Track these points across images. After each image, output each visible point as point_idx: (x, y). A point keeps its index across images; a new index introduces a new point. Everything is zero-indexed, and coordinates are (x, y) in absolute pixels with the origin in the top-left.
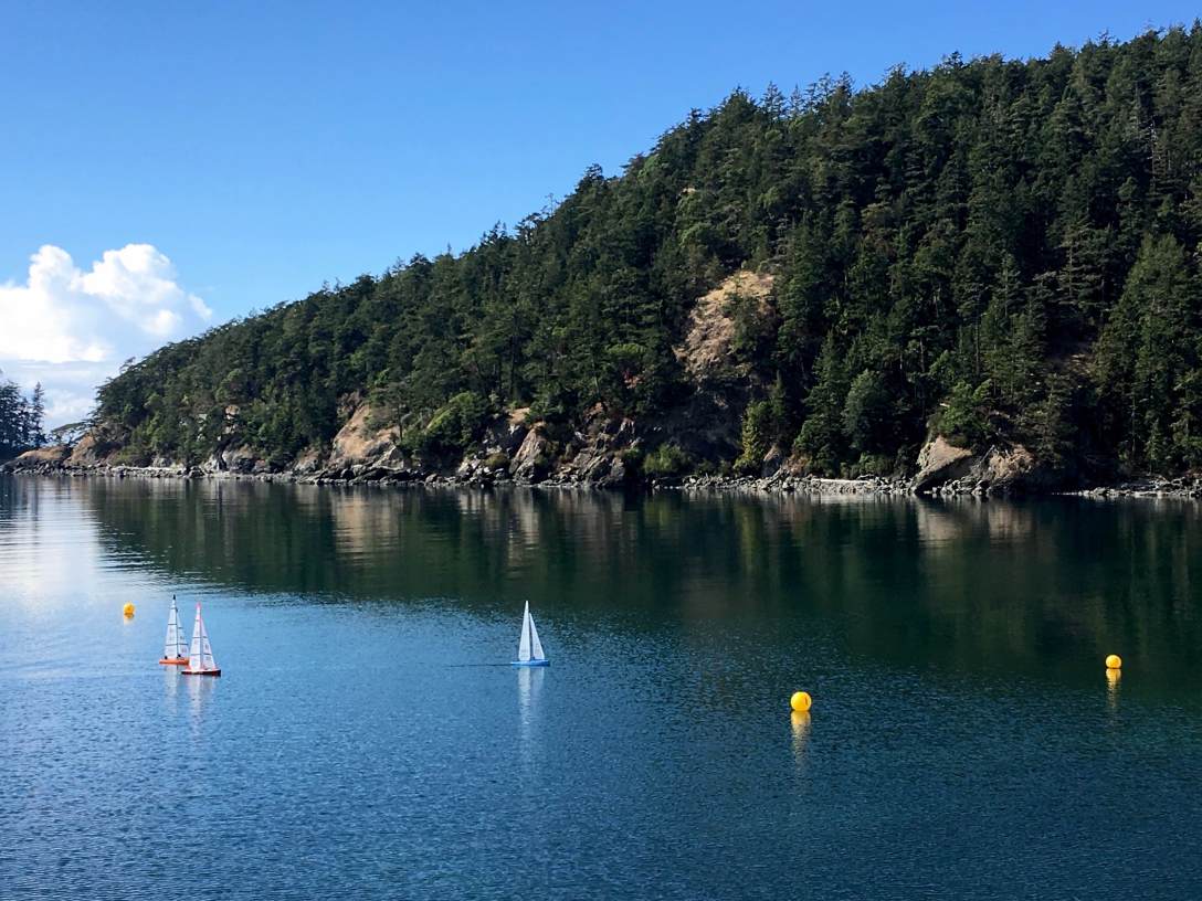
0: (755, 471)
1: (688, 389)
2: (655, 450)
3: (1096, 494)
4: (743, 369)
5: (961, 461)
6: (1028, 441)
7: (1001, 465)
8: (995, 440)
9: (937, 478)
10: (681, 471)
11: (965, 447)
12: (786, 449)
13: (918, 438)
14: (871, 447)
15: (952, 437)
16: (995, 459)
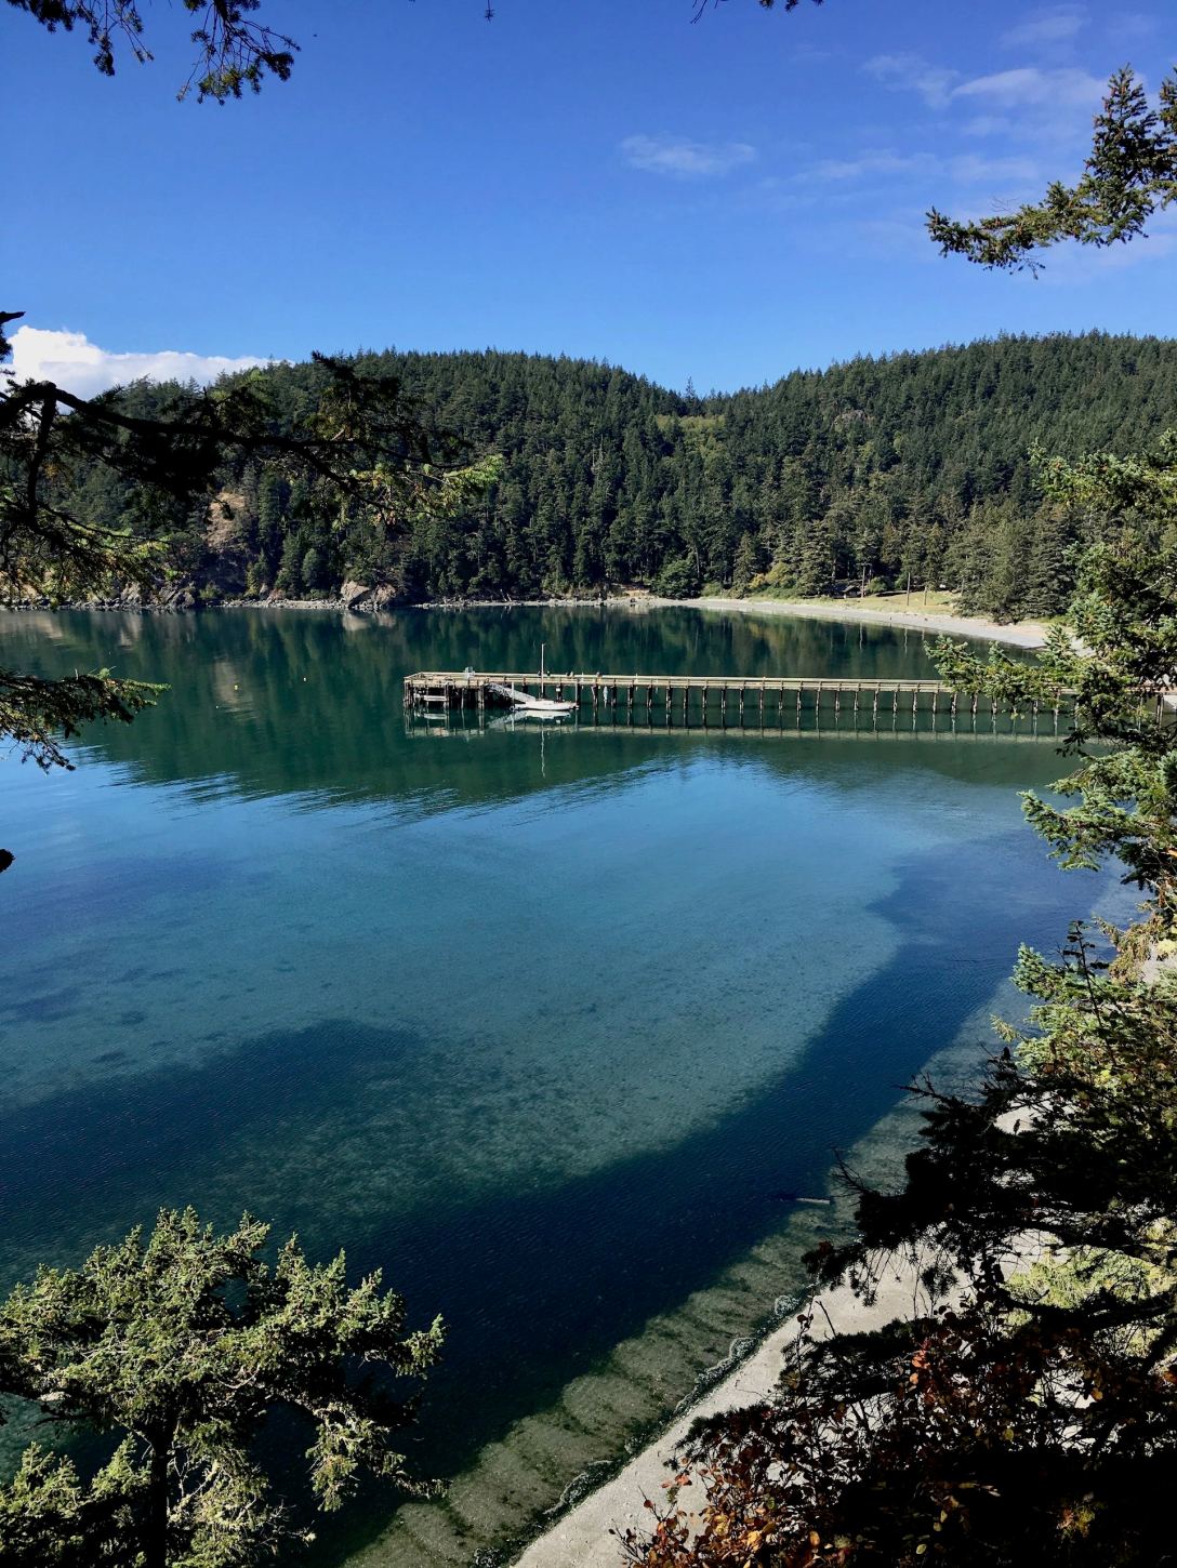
0: (256, 598)
1: (215, 556)
2: (204, 588)
3: (425, 606)
4: (242, 546)
5: (365, 593)
6: (393, 583)
7: (384, 594)
8: (379, 583)
9: (356, 601)
10: (219, 598)
11: (366, 586)
12: (270, 586)
13: (340, 581)
14: (315, 586)
15: (359, 582)
16: (380, 591)
